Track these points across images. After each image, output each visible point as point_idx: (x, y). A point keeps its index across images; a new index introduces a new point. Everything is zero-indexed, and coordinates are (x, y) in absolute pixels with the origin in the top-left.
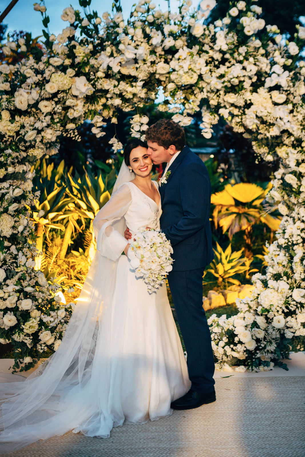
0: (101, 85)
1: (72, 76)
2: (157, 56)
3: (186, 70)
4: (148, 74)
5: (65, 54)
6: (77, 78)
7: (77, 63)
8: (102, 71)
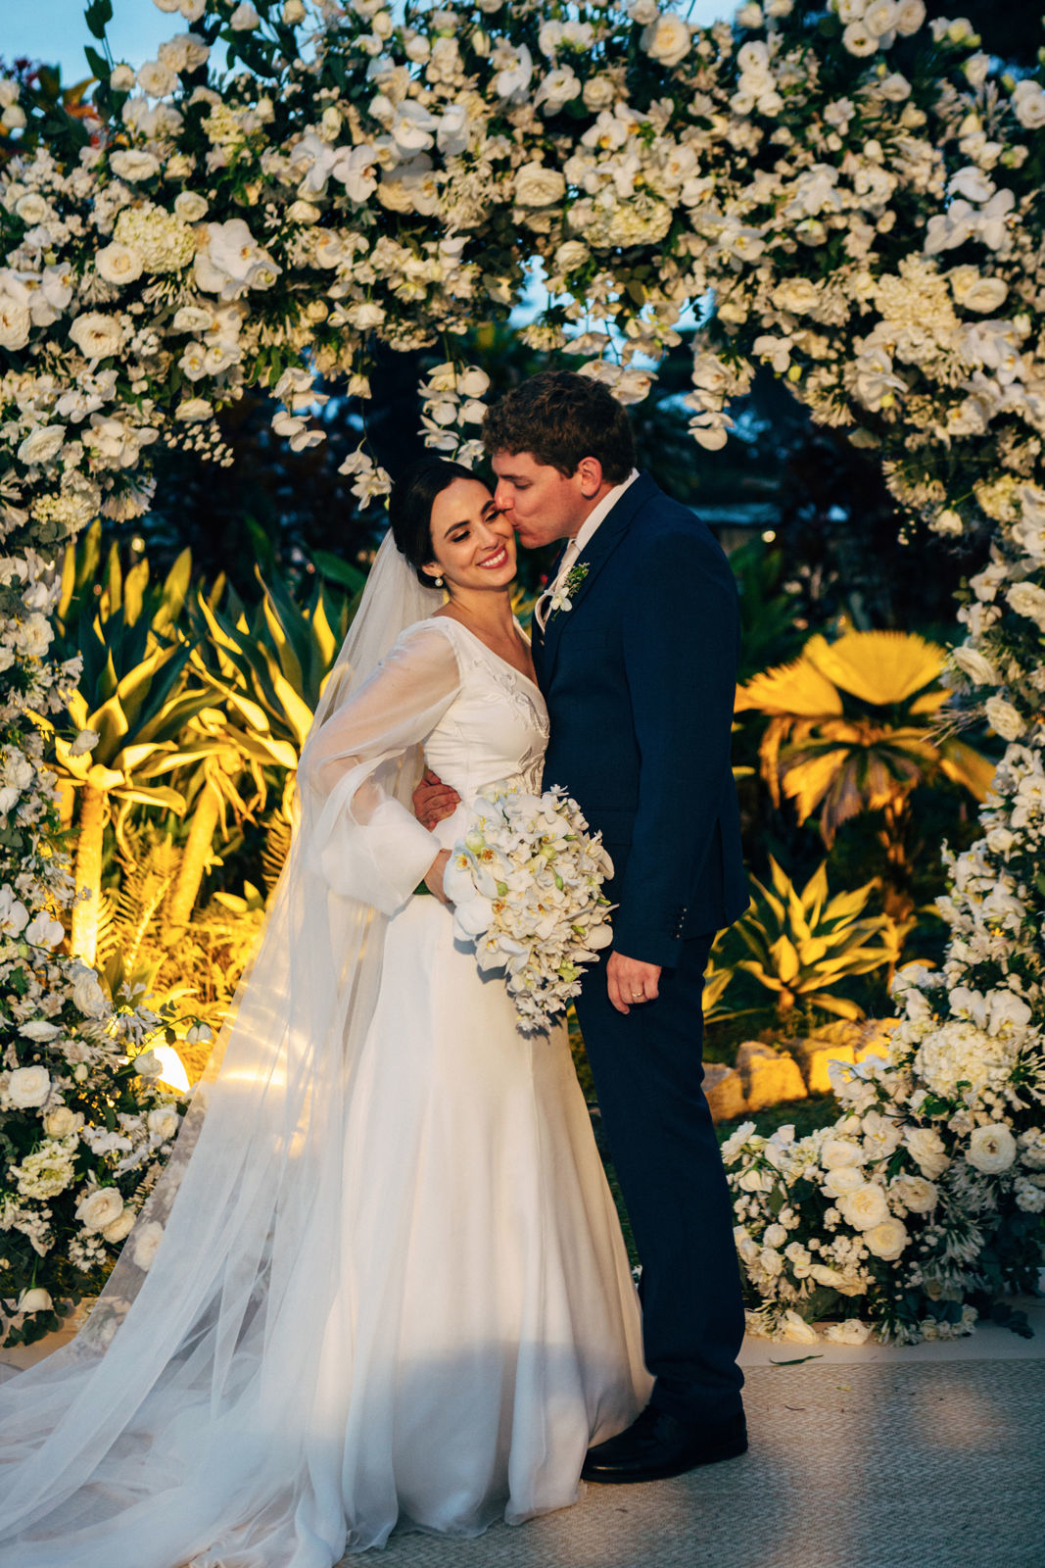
0: (305, 250)
1: (195, 217)
2: (514, 140)
3: (625, 189)
4: (481, 210)
5: (169, 138)
6: (213, 228)
7: (213, 170)
8: (310, 198)
